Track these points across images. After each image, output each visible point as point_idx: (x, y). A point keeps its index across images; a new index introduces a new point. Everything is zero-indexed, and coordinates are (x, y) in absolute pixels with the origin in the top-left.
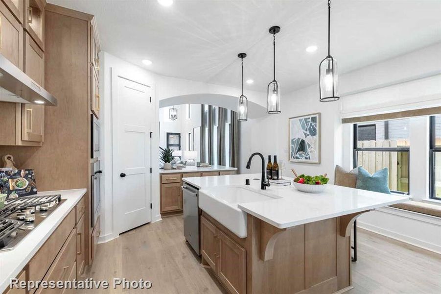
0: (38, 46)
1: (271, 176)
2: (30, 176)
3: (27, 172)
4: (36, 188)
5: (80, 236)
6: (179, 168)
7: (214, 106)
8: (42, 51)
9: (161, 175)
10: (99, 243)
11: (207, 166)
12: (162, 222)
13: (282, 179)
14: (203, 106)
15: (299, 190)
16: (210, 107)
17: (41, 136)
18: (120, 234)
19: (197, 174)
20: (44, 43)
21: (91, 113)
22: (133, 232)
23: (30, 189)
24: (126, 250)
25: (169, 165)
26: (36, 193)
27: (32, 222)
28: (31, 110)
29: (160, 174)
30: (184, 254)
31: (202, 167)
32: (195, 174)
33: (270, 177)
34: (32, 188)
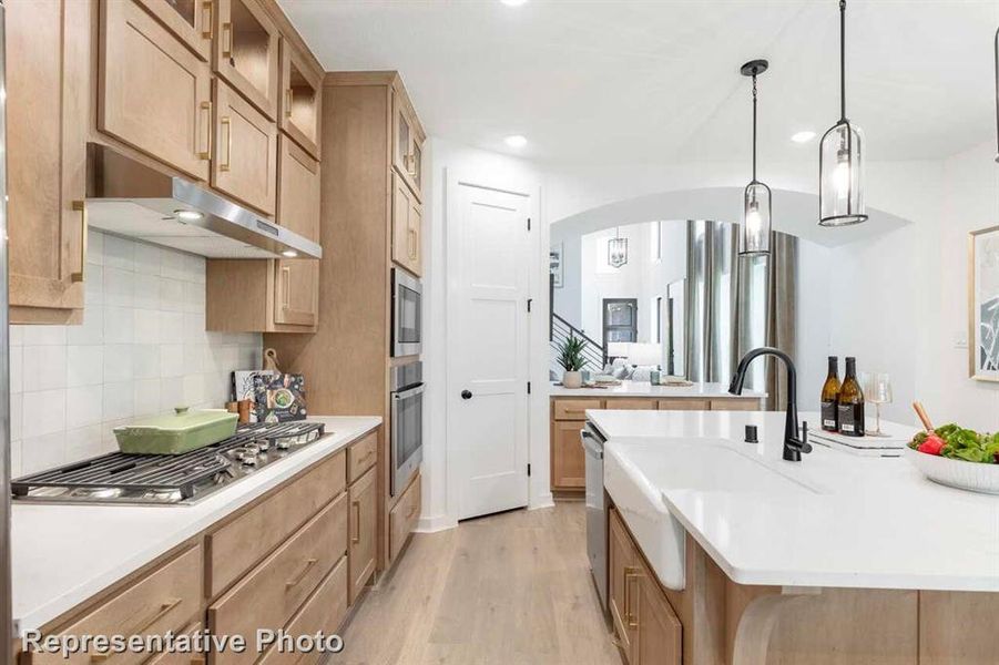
0: (307, 152)
1: (837, 424)
2: (296, 387)
3: (293, 379)
4: (305, 408)
5: (356, 508)
6: (600, 385)
7: (719, 223)
8: (316, 160)
9: (554, 399)
10: (418, 531)
11: (678, 384)
12: (553, 512)
13: (877, 434)
14: (690, 225)
15: (930, 479)
16: (709, 225)
17: (312, 315)
18: (460, 521)
19: (643, 403)
20: (319, 146)
21: (390, 265)
22: (487, 521)
23: (296, 409)
24: (463, 557)
25: (575, 376)
26: (304, 417)
27: (252, 465)
28: (288, 269)
29: (551, 397)
30: (577, 598)
31: (664, 384)
32: (635, 402)
33: (832, 423)
34: (299, 409)
